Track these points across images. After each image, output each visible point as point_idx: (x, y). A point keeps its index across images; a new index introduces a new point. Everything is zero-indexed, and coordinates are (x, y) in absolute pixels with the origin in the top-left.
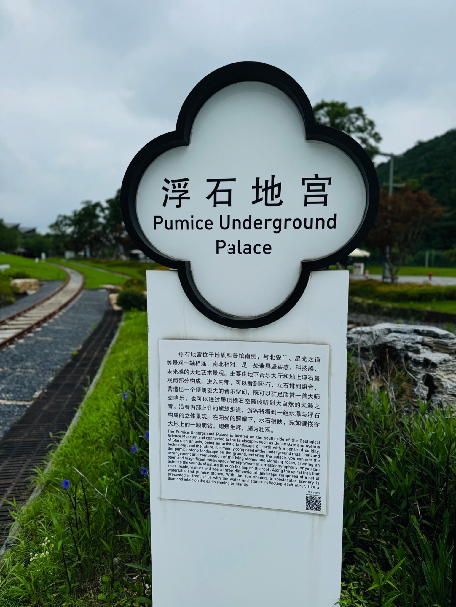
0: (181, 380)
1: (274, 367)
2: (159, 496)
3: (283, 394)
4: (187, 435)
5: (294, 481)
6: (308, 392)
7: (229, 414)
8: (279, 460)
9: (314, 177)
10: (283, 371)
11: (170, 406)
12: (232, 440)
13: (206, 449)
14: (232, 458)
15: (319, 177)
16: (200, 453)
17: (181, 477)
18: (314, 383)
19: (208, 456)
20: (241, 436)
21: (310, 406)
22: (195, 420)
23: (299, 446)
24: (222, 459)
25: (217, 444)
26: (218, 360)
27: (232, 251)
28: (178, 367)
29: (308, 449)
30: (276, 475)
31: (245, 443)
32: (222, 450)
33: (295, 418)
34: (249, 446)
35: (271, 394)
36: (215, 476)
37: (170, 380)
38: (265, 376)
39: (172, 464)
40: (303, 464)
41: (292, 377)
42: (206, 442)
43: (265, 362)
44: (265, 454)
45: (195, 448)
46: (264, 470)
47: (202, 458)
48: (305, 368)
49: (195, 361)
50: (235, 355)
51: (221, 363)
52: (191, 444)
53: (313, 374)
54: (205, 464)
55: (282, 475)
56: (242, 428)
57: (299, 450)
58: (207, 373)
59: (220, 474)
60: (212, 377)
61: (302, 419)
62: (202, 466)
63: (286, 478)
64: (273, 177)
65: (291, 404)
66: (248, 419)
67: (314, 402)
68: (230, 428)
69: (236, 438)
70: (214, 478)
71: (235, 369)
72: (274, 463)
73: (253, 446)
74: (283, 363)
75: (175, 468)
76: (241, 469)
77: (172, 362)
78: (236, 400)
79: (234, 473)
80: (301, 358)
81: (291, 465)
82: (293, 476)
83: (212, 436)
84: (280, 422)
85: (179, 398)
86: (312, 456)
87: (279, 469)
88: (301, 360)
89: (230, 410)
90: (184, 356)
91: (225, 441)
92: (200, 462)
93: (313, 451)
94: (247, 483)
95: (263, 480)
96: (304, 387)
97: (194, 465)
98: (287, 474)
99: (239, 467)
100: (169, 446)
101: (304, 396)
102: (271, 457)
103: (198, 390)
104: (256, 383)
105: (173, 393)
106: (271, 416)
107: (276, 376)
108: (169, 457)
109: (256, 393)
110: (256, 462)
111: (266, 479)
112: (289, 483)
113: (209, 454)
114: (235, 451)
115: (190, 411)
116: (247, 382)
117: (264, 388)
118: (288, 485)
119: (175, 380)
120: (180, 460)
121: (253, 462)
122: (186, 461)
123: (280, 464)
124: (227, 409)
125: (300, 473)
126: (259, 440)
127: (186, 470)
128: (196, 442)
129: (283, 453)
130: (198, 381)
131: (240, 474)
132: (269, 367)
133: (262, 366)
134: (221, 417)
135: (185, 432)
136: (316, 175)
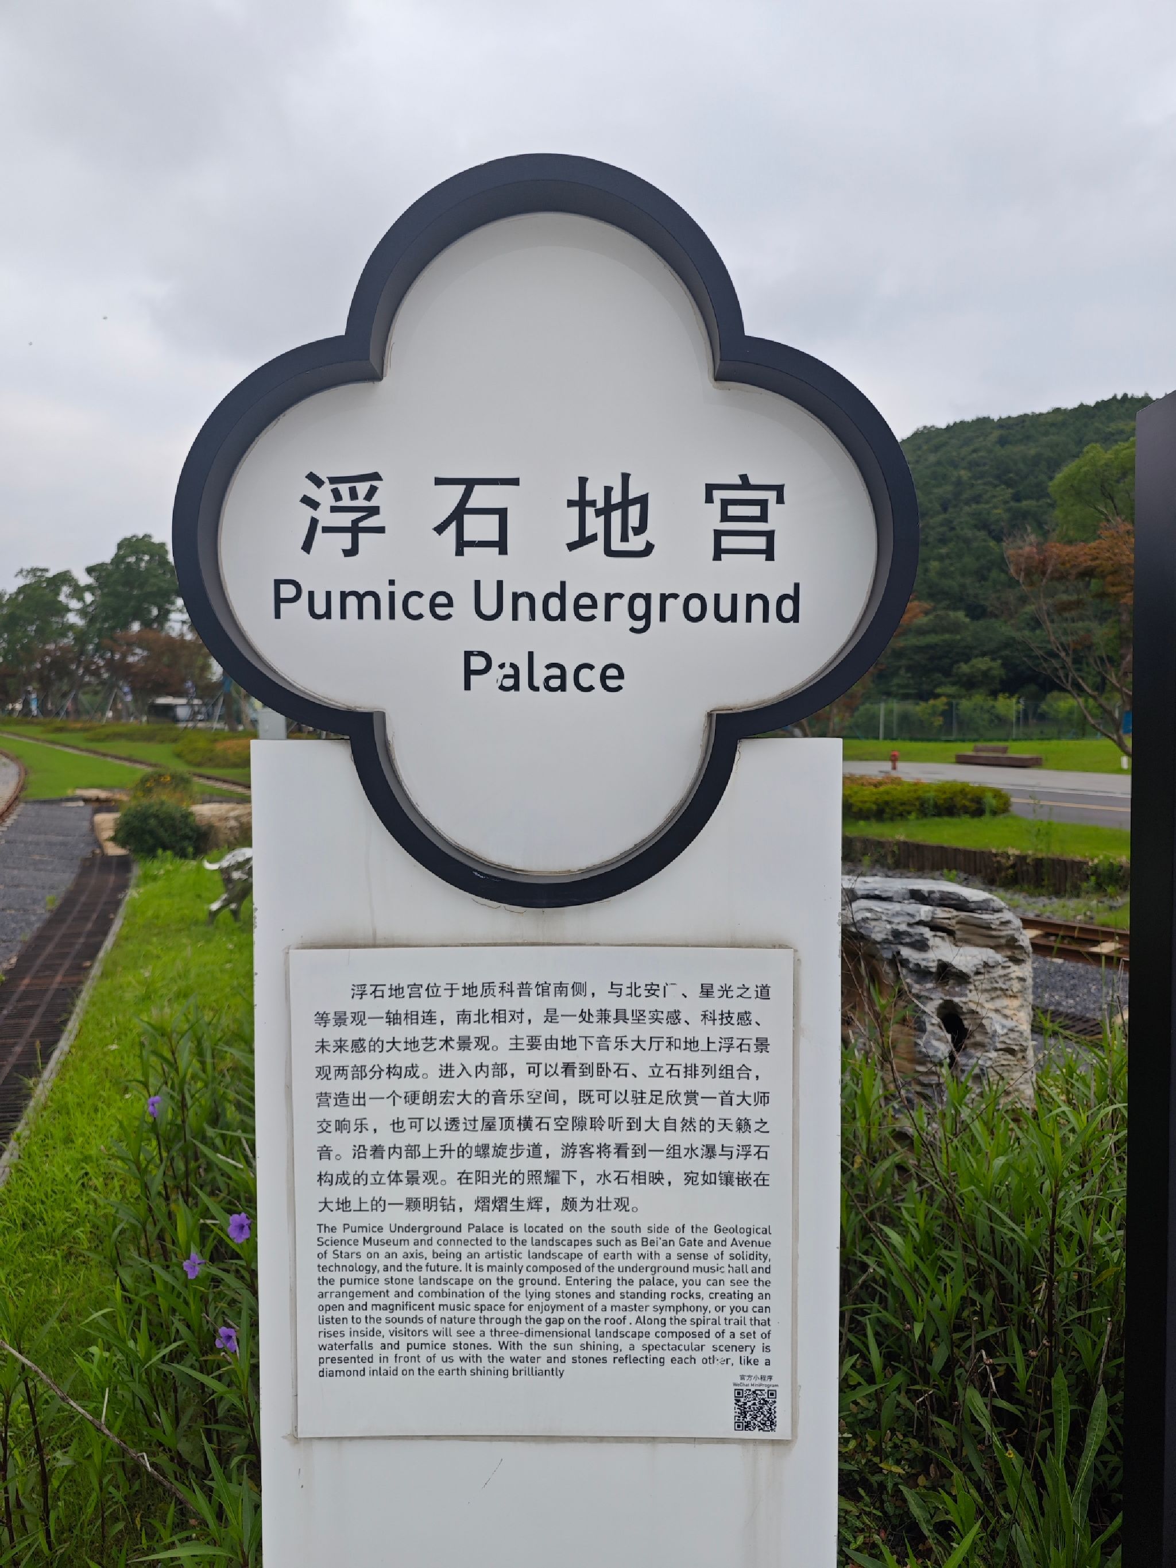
0: (360, 1072)
1: (639, 1016)
2: (288, 1430)
3: (664, 1096)
4: (376, 1236)
5: (700, 1348)
6: (735, 1086)
7: (507, 1165)
8: (655, 1289)
9: (739, 482)
10: (664, 1030)
11: (325, 1152)
12: (515, 1241)
13: (436, 1275)
14: (516, 1295)
15: (753, 481)
16: (417, 1287)
17: (359, 1367)
18: (753, 1059)
19: (443, 1294)
20: (544, 1230)
21: (743, 1125)
22: (404, 1191)
23: (710, 1243)
24: (487, 1301)
25: (471, 1256)
26: (472, 1005)
27: (510, 682)
28: (350, 1032)
29: (737, 1250)
30: (647, 1334)
31: (555, 1249)
32: (485, 1275)
33: (701, 1165)
34: (568, 1256)
35: (629, 1098)
36: (465, 1353)
37: (323, 1072)
38: (612, 1045)
39: (332, 1328)
40: (723, 1296)
41: (692, 1044)
42: (436, 1255)
43: (613, 1004)
44: (614, 1276)
45: (404, 1274)
46: (614, 1321)
47: (424, 1301)
48: (726, 1017)
49: (402, 1011)
50: (524, 988)
51: (481, 1015)
52: (390, 1262)
53: (751, 1033)
54: (432, 1320)
55: (664, 1335)
56: (544, 1205)
57: (711, 1258)
58: (438, 1044)
59: (479, 1346)
60: (455, 1057)
61: (719, 1164)
62: (425, 1326)
63: (674, 1341)
64: (626, 477)
65: (688, 1124)
66: (563, 1177)
67: (753, 1113)
68: (510, 1207)
69: (528, 1236)
70: (462, 1359)
71: (524, 1031)
72: (640, 1302)
73: (578, 1256)
74: (663, 1004)
75: (339, 1340)
76: (543, 1327)
77: (331, 1016)
78: (526, 1123)
79: (521, 1339)
80: (716, 988)
81: (689, 1302)
82: (694, 1335)
83: (456, 1236)
84: (657, 1178)
85: (353, 1127)
86: (749, 1270)
87: (657, 1315)
88: (717, 993)
89: (508, 1153)
90: (368, 998)
91: (494, 1248)
92: (420, 1314)
93: (751, 1257)
94: (560, 1366)
95: (610, 1354)
96: (727, 1071)
97: (401, 1327)
98: (678, 1328)
99: (539, 1321)
100: (321, 1274)
101: (726, 1098)
102: (631, 1282)
103: (412, 1098)
104: (586, 1070)
105: (334, 1113)
106: (631, 1164)
107: (646, 1045)
108: (322, 1308)
109: (585, 1096)
110: (587, 1302)
111: (616, 1348)
112: (684, 1354)
113: (446, 1288)
114: (524, 1275)
115: (387, 1165)
116: (560, 1065)
117: (612, 1082)
118: (681, 1361)
119: (341, 1070)
120: (357, 1313)
121: (578, 1301)
122: (376, 1314)
123: (658, 1302)
124: (500, 1151)
125: (715, 1322)
126: (595, 1236)
127: (376, 1341)
128: (406, 1256)
129: (667, 1269)
130: (412, 1071)
131: (540, 1340)
132: (625, 1020)
133: (604, 1015)
134: (481, 1176)
135: (372, 1229)
136: (744, 478)
